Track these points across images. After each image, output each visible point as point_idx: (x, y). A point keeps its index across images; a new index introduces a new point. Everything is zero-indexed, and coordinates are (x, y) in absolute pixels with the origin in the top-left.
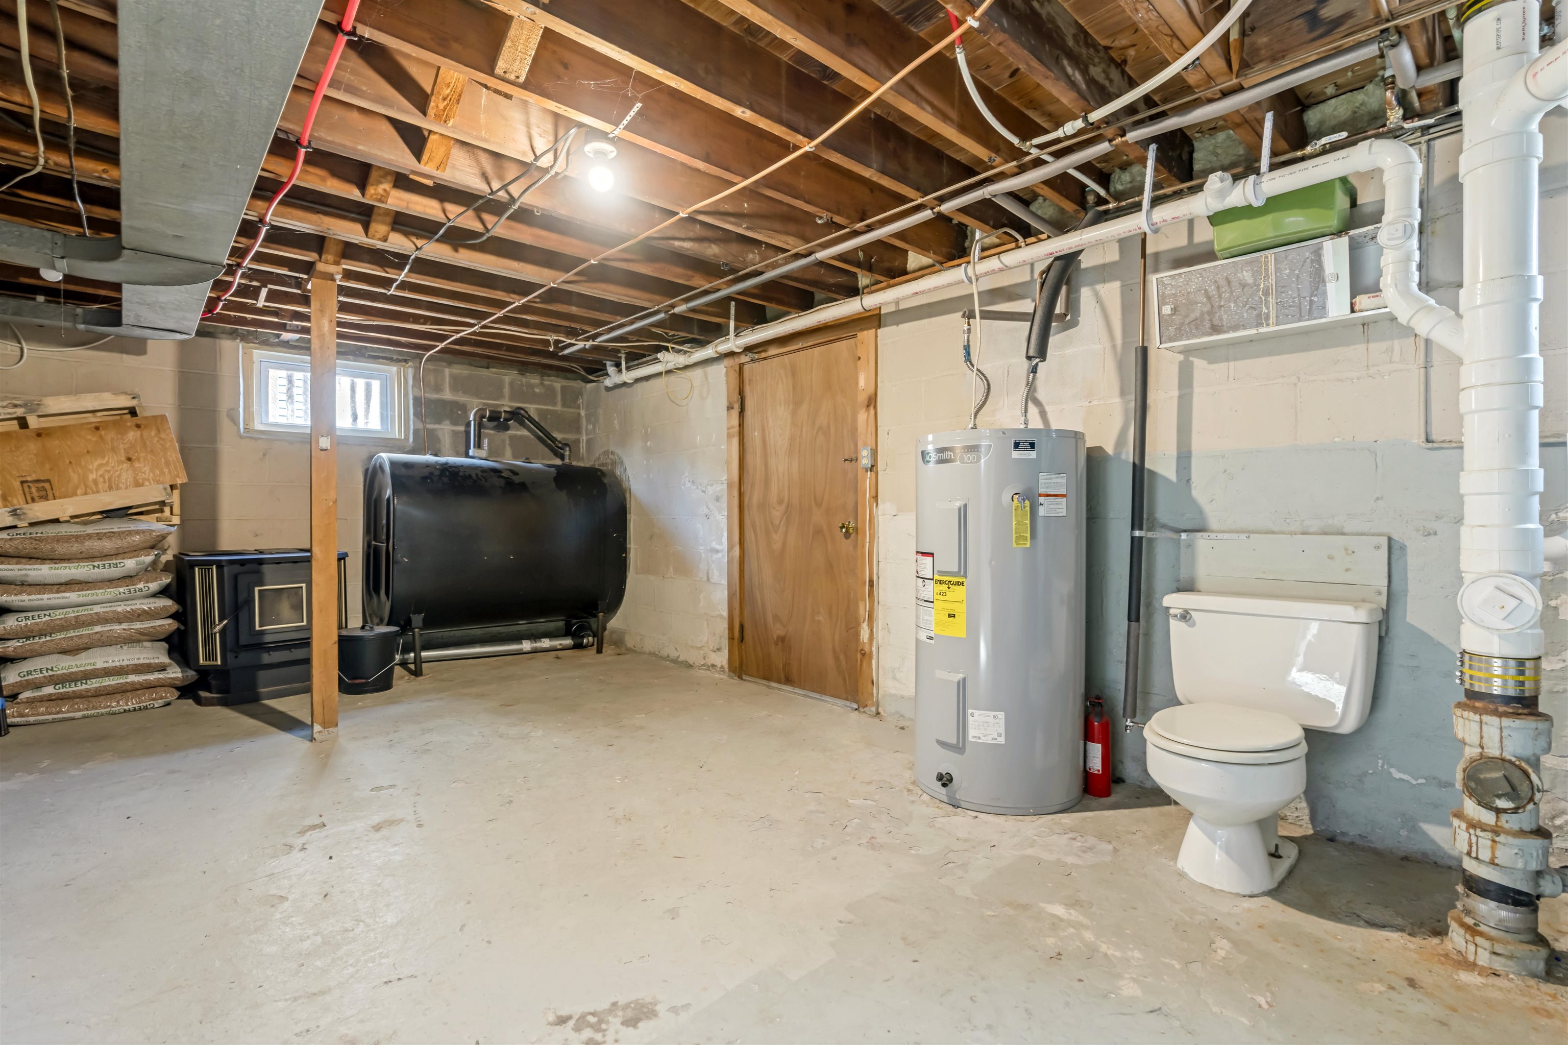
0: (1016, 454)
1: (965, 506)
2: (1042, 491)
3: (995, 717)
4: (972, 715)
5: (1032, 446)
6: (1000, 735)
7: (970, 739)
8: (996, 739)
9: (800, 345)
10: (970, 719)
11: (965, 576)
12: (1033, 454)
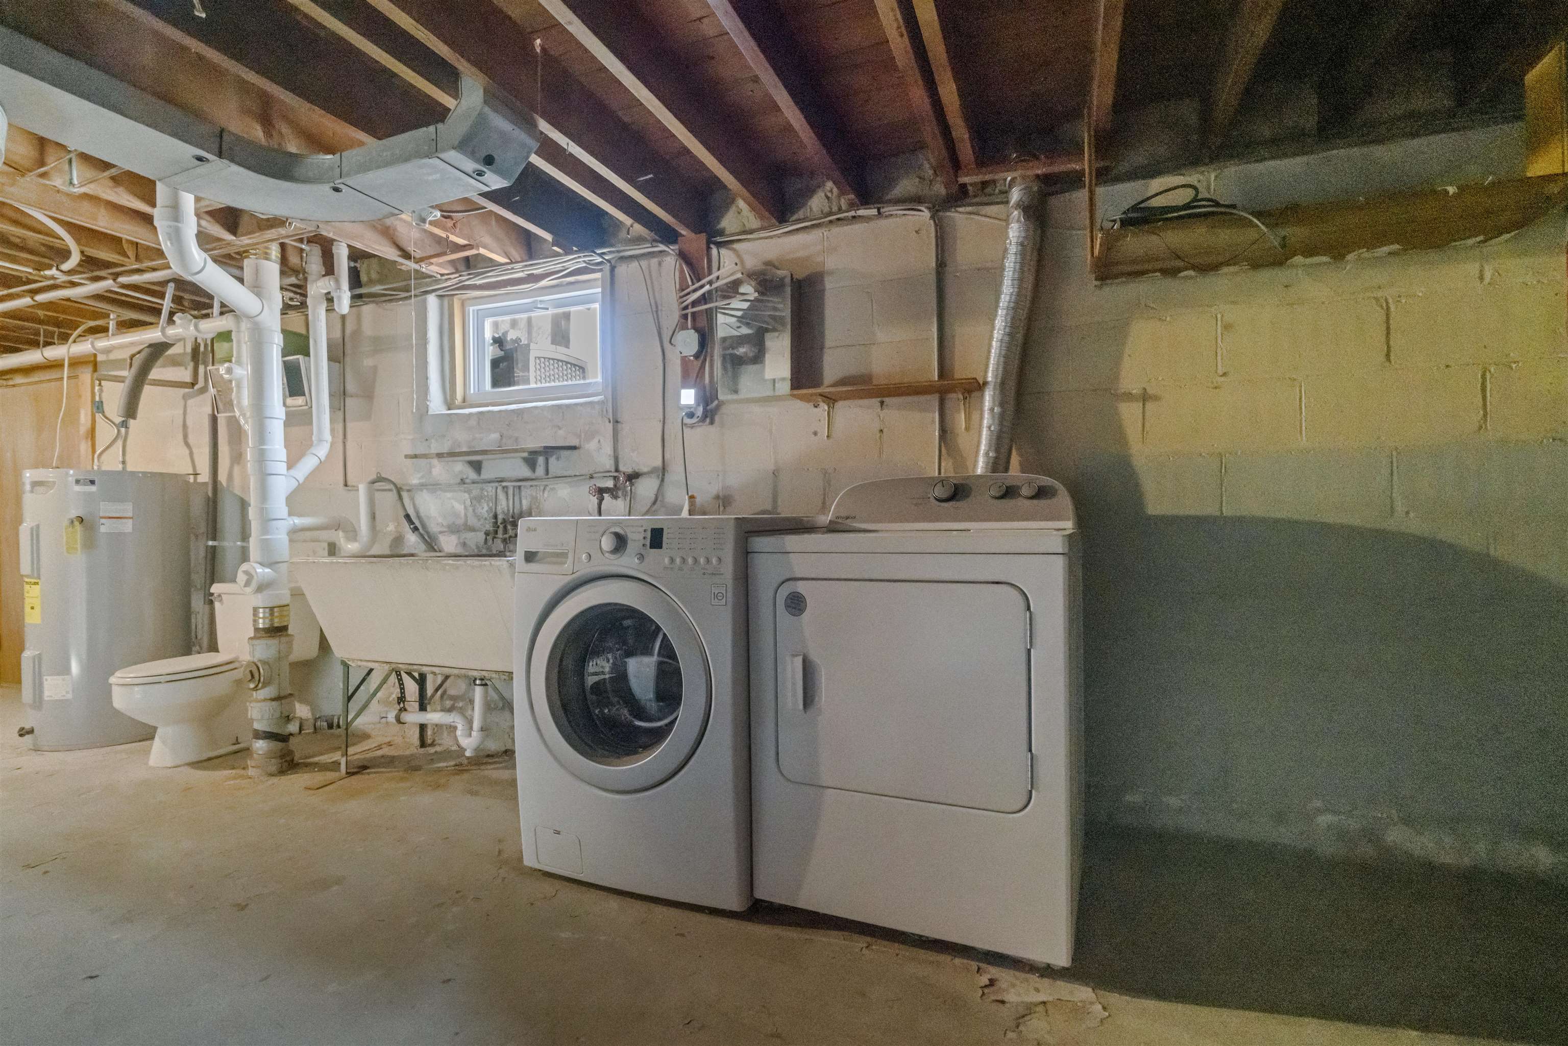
0: (77, 488)
1: (38, 526)
2: (102, 514)
3: (63, 680)
4: (46, 680)
5: (92, 482)
6: (67, 692)
7: (46, 699)
8: (64, 696)
9: (37, 379)
10: (45, 683)
11: (39, 579)
12: (93, 488)
